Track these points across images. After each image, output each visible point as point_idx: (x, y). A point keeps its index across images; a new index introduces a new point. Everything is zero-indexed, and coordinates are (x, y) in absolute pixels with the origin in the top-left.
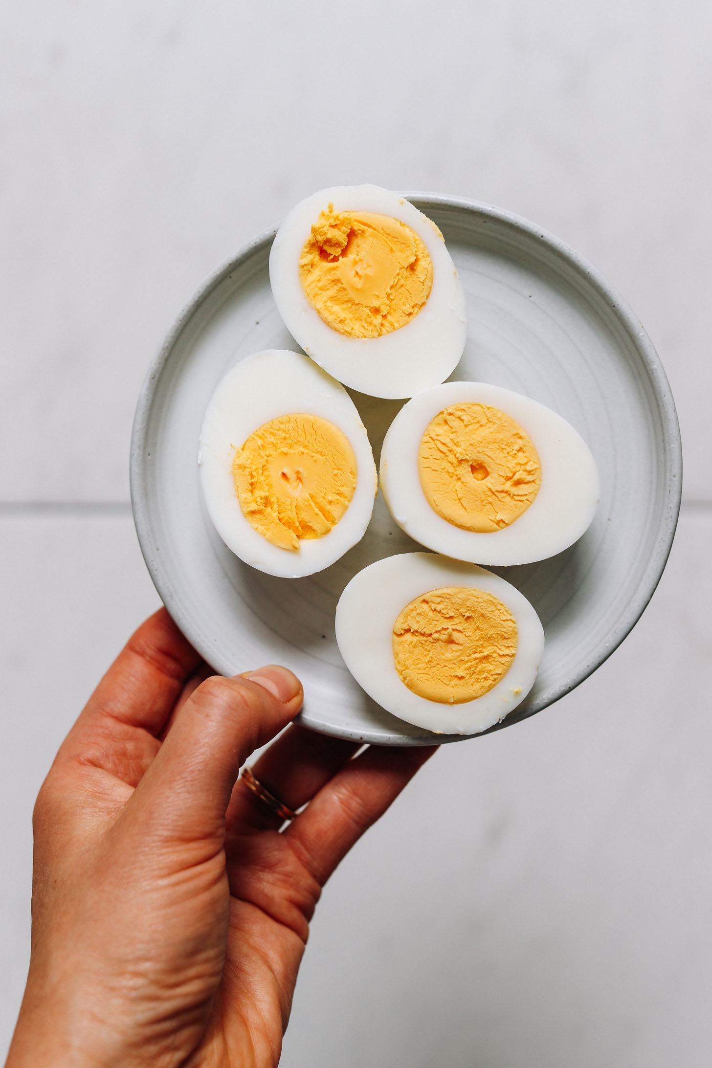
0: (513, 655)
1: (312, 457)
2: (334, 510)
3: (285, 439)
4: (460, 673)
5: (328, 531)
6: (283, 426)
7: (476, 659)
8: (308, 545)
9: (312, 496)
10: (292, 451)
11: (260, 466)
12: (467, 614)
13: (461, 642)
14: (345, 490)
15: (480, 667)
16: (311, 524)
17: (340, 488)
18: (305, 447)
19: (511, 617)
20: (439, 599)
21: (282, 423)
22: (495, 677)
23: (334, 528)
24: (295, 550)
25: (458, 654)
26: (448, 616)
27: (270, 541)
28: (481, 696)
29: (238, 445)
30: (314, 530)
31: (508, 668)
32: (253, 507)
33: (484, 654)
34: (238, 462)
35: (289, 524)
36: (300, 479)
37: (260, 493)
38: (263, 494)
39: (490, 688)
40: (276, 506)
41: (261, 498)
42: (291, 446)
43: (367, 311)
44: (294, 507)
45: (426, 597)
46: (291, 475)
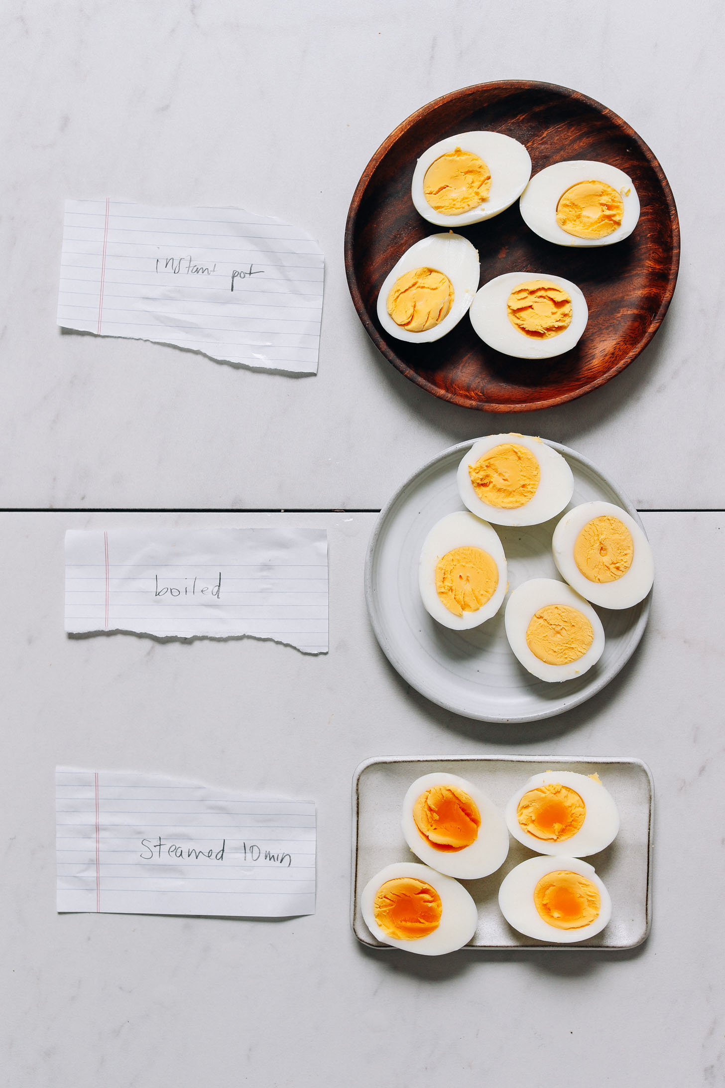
0: (584, 654)
1: (477, 570)
2: (483, 600)
3: (465, 558)
4: (555, 649)
5: (478, 609)
6: (465, 552)
7: (566, 646)
8: (466, 613)
9: (472, 590)
10: (467, 565)
11: (449, 570)
12: (573, 624)
13: (563, 635)
14: (491, 590)
15: (566, 651)
16: (469, 604)
17: (488, 589)
18: (474, 564)
19: (593, 636)
20: (564, 610)
21: (464, 550)
22: (570, 659)
23: (481, 608)
24: (460, 616)
25: (559, 640)
26: (564, 620)
27: (448, 609)
28: (559, 665)
29: (441, 557)
30: (471, 607)
31: (579, 658)
32: (443, 590)
33: (572, 646)
34: (440, 566)
35: (458, 602)
36: (468, 580)
37: (448, 583)
38: (450, 585)
39: (566, 663)
40: (454, 592)
41: (448, 586)
42: (467, 563)
43: (521, 489)
44: (463, 594)
45: (558, 606)
46: (464, 578)
